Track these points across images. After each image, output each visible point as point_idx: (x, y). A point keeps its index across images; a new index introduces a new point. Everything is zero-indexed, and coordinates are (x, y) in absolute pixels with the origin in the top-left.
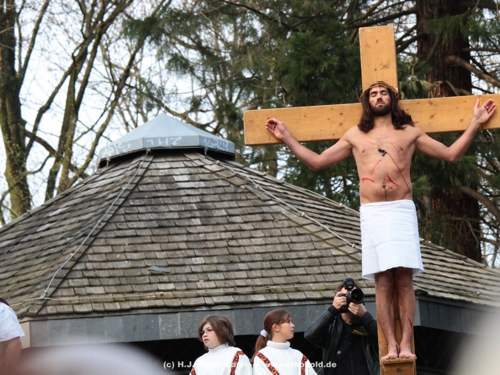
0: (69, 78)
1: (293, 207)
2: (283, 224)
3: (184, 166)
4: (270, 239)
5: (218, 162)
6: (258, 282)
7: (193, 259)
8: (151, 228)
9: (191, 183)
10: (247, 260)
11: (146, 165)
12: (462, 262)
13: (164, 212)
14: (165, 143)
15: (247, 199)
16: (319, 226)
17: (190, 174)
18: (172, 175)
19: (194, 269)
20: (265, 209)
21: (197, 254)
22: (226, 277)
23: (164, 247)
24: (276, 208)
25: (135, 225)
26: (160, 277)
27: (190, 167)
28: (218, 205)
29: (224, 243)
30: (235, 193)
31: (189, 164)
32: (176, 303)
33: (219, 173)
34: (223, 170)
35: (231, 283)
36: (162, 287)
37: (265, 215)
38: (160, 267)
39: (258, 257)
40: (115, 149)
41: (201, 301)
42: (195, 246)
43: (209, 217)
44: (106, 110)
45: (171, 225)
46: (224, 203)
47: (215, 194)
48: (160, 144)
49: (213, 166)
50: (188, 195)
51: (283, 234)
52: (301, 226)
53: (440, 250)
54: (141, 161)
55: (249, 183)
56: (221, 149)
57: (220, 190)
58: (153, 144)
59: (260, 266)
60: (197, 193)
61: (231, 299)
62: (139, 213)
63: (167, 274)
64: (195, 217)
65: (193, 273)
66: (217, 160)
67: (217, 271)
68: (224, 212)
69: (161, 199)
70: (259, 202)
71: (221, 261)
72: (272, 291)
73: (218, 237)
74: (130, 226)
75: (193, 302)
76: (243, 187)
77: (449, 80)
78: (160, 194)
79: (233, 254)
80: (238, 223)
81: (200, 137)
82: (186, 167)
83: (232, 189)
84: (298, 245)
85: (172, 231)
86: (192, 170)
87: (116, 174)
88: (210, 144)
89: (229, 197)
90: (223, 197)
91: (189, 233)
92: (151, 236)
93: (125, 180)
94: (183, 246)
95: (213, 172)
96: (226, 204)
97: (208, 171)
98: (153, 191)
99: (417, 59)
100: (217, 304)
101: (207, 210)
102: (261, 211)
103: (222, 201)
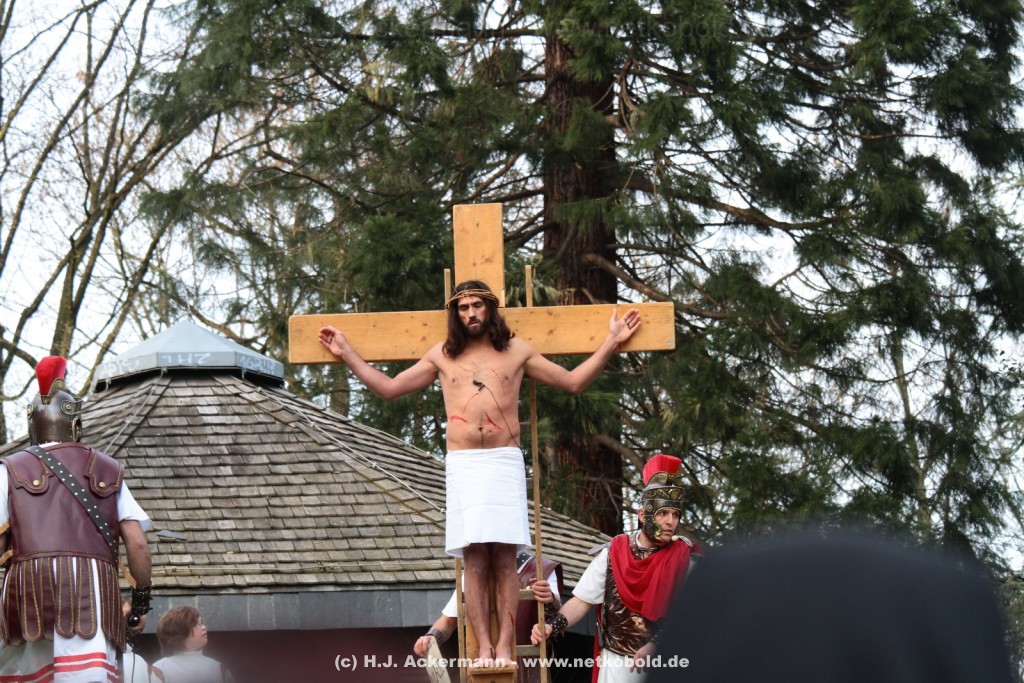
0: (65, 270)
1: (361, 455)
2: (346, 477)
3: (212, 393)
4: (327, 498)
5: (259, 389)
6: (309, 557)
7: (220, 522)
8: (163, 478)
9: (221, 417)
10: (294, 525)
11: (160, 390)
12: (593, 538)
13: (182, 456)
14: (187, 361)
15: (298, 442)
16: (396, 481)
17: (221, 405)
18: (195, 406)
19: (220, 536)
20: (322, 456)
21: (226, 515)
22: (265, 548)
23: (180, 504)
24: (338, 456)
25: (142, 473)
26: (172, 545)
27: (221, 395)
28: (258, 449)
29: (264, 502)
30: (282, 433)
31: (219, 391)
32: (194, 582)
33: (259, 404)
34: (266, 401)
35: (271, 557)
36: (175, 559)
37: (322, 464)
38: (173, 531)
39: (310, 522)
40: (118, 366)
41: (228, 580)
42: (223, 503)
43: (245, 464)
44: (113, 316)
45: (191, 474)
46: (266, 446)
47: (254, 433)
48: (180, 362)
49: (253, 394)
50: (216, 434)
51: (346, 491)
52: (371, 481)
53: (563, 521)
54: (153, 385)
55: (301, 420)
56: (265, 372)
57: (261, 428)
58: (170, 361)
59: (313, 536)
60: (228, 431)
61: (269, 579)
62: (147, 456)
63: (183, 541)
64: (225, 465)
65: (219, 541)
66: (258, 386)
67: (252, 540)
68: (265, 459)
69: (179, 438)
70: (315, 447)
71: (259, 526)
72: (327, 569)
73: (256, 493)
74: (135, 474)
75: (216, 581)
76: (292, 425)
77: (586, 288)
78: (177, 431)
79: (275, 517)
80: (284, 474)
81: (236, 353)
82: (215, 395)
83: (277, 427)
84: (366, 507)
85: (193, 482)
86: (224, 400)
87: (119, 401)
88: (250, 364)
89: (273, 438)
90: (265, 438)
91: (215, 486)
92: (163, 488)
93: (130, 410)
94: (206, 503)
95: (252, 403)
96: (268, 448)
97: (246, 402)
98: (168, 427)
99: (541, 257)
100: (250, 586)
101: (242, 454)
102: (316, 458)
103: (263, 443)
